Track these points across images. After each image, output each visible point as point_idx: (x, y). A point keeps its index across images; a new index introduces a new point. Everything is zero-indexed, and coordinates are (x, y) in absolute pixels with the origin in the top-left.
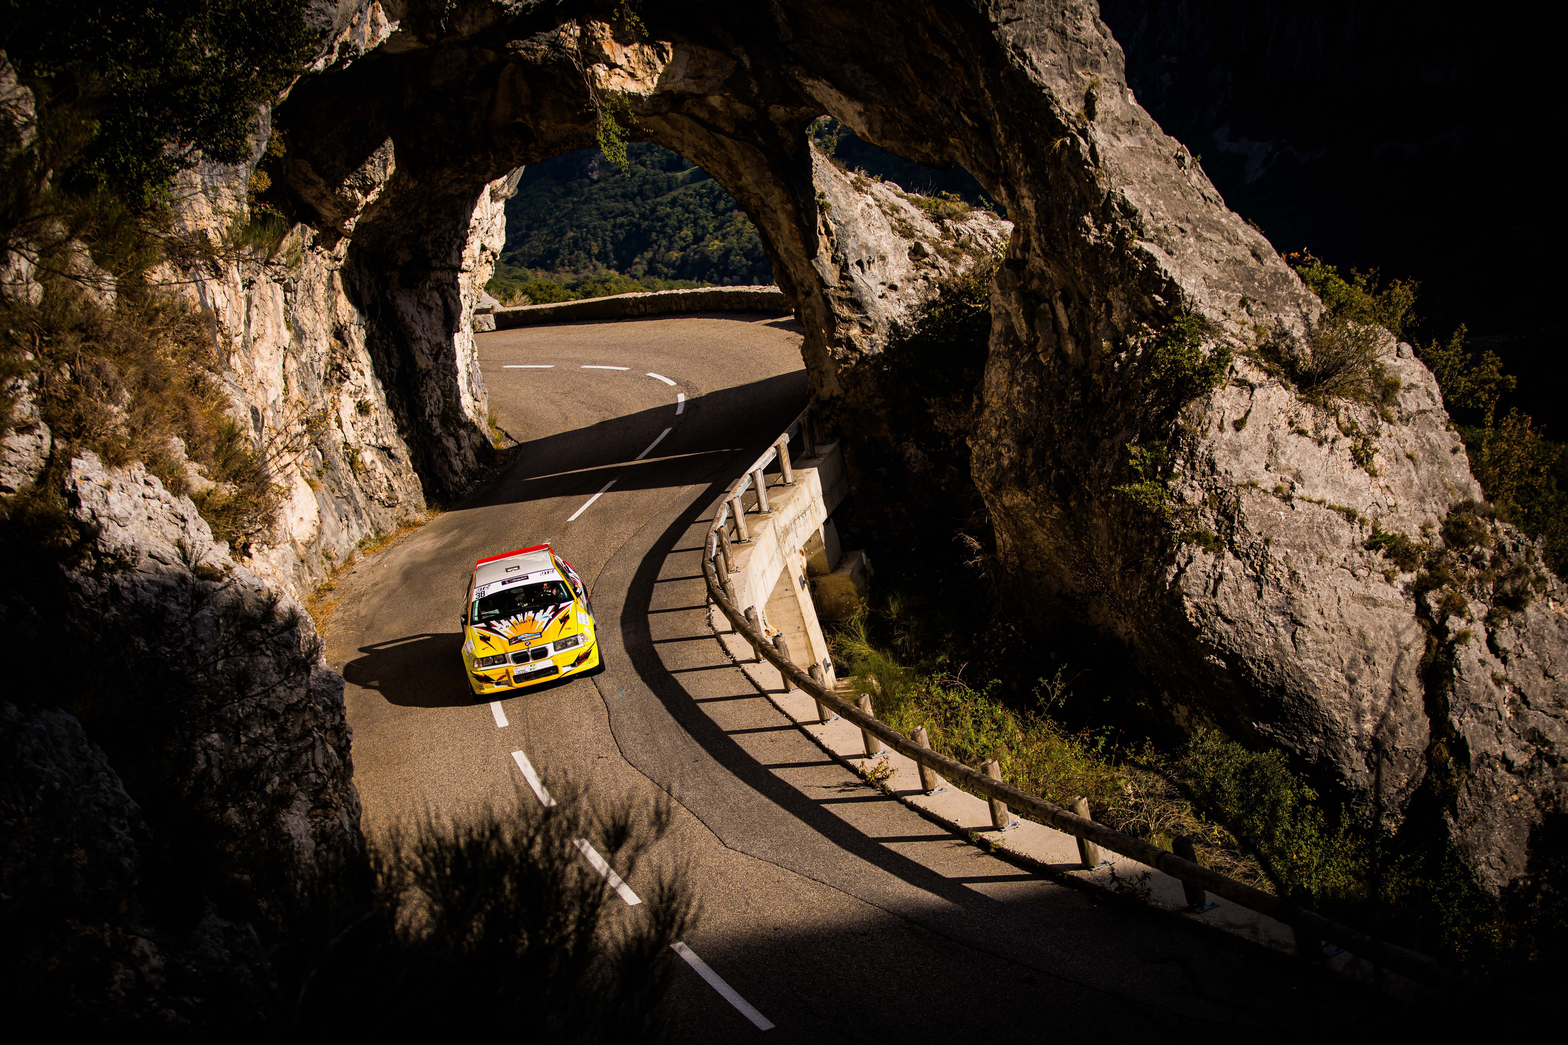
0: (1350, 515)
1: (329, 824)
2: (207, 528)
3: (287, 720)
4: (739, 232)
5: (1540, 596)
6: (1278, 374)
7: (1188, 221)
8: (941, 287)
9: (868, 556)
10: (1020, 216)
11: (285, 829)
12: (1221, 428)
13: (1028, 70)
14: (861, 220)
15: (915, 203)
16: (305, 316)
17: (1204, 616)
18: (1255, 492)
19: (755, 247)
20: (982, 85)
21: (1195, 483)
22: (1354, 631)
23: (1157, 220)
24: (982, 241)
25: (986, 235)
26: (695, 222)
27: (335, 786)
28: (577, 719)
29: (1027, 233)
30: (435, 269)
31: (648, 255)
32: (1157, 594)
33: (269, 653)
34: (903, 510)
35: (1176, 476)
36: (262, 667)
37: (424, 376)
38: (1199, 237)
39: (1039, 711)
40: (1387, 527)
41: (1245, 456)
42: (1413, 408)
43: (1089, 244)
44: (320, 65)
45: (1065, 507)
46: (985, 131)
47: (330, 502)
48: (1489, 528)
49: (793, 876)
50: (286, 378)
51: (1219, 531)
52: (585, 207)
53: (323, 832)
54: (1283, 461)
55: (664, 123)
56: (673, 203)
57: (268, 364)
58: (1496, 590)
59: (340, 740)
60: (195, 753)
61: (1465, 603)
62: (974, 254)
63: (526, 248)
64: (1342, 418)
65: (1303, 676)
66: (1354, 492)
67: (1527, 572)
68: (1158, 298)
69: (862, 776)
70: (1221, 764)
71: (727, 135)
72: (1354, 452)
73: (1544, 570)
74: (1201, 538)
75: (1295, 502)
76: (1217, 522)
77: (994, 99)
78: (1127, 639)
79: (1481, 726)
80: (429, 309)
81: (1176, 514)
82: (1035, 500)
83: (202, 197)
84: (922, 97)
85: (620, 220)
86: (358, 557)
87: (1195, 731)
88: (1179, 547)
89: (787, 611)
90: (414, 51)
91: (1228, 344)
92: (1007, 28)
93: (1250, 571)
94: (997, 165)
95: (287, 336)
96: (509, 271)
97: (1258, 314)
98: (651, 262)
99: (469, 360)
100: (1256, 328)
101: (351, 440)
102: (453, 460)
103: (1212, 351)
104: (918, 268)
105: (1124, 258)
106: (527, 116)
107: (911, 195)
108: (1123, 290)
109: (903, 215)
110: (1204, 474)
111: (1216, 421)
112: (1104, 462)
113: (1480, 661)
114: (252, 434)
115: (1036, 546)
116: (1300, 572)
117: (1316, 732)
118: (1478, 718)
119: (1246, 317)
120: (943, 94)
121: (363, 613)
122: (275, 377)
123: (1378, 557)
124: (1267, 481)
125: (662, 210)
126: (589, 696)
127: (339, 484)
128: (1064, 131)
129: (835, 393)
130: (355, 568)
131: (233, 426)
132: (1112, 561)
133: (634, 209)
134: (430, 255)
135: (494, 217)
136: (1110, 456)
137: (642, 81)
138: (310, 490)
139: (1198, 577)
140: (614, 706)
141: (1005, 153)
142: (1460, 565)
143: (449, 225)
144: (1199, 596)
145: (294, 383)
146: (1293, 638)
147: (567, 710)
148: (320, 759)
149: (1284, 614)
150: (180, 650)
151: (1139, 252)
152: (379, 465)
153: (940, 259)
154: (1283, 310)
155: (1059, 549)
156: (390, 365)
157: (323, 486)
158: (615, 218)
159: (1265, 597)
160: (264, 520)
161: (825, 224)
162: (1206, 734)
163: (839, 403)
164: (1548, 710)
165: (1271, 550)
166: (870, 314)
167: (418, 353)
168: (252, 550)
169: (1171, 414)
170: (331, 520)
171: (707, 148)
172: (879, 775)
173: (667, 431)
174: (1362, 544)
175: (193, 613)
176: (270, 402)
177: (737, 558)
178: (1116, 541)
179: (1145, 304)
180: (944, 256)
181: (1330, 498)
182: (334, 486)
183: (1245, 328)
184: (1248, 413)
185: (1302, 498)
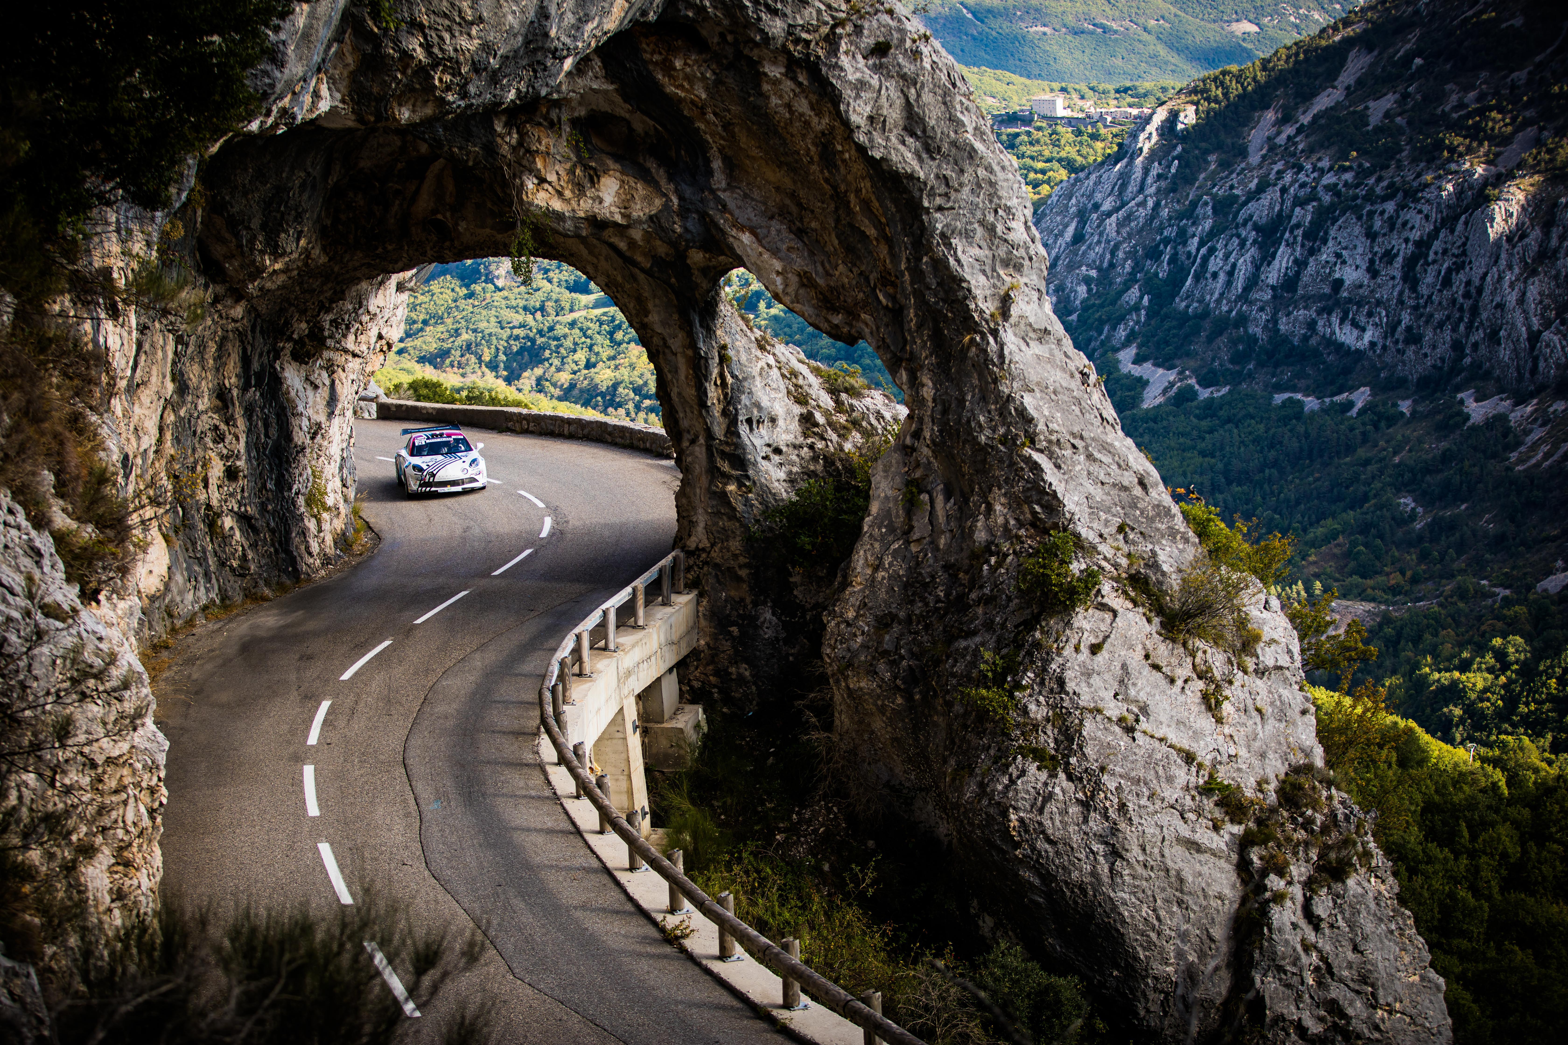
0: (1189, 758)
1: (128, 882)
2: (61, 565)
3: (104, 772)
4: (632, 367)
5: (1363, 870)
6: (1143, 605)
7: (1082, 438)
8: (825, 458)
9: (705, 711)
10: (915, 402)
11: (82, 879)
12: (1077, 649)
13: (952, 261)
14: (758, 379)
15: (816, 371)
16: (193, 372)
17: (1027, 831)
18: (1099, 718)
19: (646, 384)
20: (903, 267)
21: (1041, 699)
22: (1173, 873)
23: (1051, 432)
24: (874, 421)
25: (879, 416)
26: (590, 348)
27: (140, 846)
28: (388, 821)
29: (921, 420)
30: (328, 348)
31: (539, 371)
32: (985, 802)
33: (99, 702)
34: (747, 673)
35: (1024, 688)
36: (90, 715)
37: (298, 452)
38: (1090, 457)
39: (846, 897)
40: (1224, 775)
41: (1095, 680)
42: (1270, 663)
43: (979, 444)
44: (254, 126)
45: (909, 698)
46: (897, 313)
47: (181, 559)
48: (1325, 793)
49: (576, 1018)
50: (161, 429)
51: (1056, 750)
52: (484, 312)
53: (120, 889)
54: (1132, 692)
55: (582, 247)
56: (572, 324)
57: (147, 412)
58: (1320, 857)
59: (153, 801)
60: (9, 788)
61: (1287, 864)
62: (866, 434)
63: (418, 342)
64: (1198, 660)
65: (1115, 908)
66: (1197, 735)
67: (1355, 844)
68: (1037, 508)
69: (662, 930)
70: (1018, 980)
71: (643, 270)
72: (1205, 697)
73: (1372, 845)
74: (1038, 755)
75: (1137, 735)
76: (1056, 740)
77: (912, 283)
78: (946, 840)
79: (1281, 988)
80: (316, 387)
81: (1018, 725)
82: (880, 687)
83: (114, 237)
84: (841, 268)
85: (516, 332)
86: (200, 621)
87: (998, 944)
88: (1015, 759)
89: (615, 752)
90: (350, 131)
91: (1100, 567)
92: (938, 215)
93: (1080, 795)
94: (903, 349)
95: (170, 387)
96: (397, 363)
97: (1134, 543)
98: (539, 380)
99: (345, 445)
100: (1129, 555)
101: (215, 503)
102: (311, 541)
103: (1081, 571)
104: (806, 436)
105: (1012, 464)
106: (448, 214)
107: (813, 363)
108: (1005, 495)
109: (801, 381)
110: (1052, 690)
111: (1074, 641)
112: (956, 661)
113: (1292, 924)
114: (120, 479)
115: (873, 732)
116: (1130, 805)
117: (1117, 967)
118: (1280, 980)
119: (1121, 544)
120: (863, 268)
121: (195, 676)
122: (151, 426)
123: (1209, 804)
124: (1114, 709)
125: (560, 330)
126: (405, 801)
127: (194, 544)
128: (974, 327)
129: (701, 546)
130: (195, 631)
131: (105, 470)
132: (945, 761)
133: (532, 323)
134: (326, 333)
135: (396, 307)
136: (964, 656)
137: (568, 201)
138: (164, 544)
139: (1028, 792)
140: (428, 816)
141: (913, 338)
142: (1289, 826)
143: (350, 307)
144: (1025, 811)
145: (168, 436)
146: (1111, 870)
147: (381, 811)
148: (130, 817)
149: (1106, 843)
150: (13, 683)
151: (1029, 460)
152: (238, 534)
153: (830, 431)
154: (1159, 542)
155: (895, 740)
156: (267, 435)
157: (177, 544)
158: (512, 328)
159: (1091, 824)
160: (119, 569)
161: (722, 375)
162: (1008, 948)
163: (704, 555)
164: (1351, 985)
165: (1105, 778)
166: (751, 472)
167: (296, 429)
168: (102, 597)
169: (1030, 625)
170: (179, 578)
171: (619, 279)
172: (678, 932)
173: (528, 552)
174: (1197, 787)
175: (30, 649)
176: (141, 450)
177: (577, 690)
178: (953, 742)
179: (1022, 513)
180: (834, 430)
181: (1173, 737)
182: (189, 545)
183: (1119, 554)
184: (1106, 637)
185: (1144, 732)
